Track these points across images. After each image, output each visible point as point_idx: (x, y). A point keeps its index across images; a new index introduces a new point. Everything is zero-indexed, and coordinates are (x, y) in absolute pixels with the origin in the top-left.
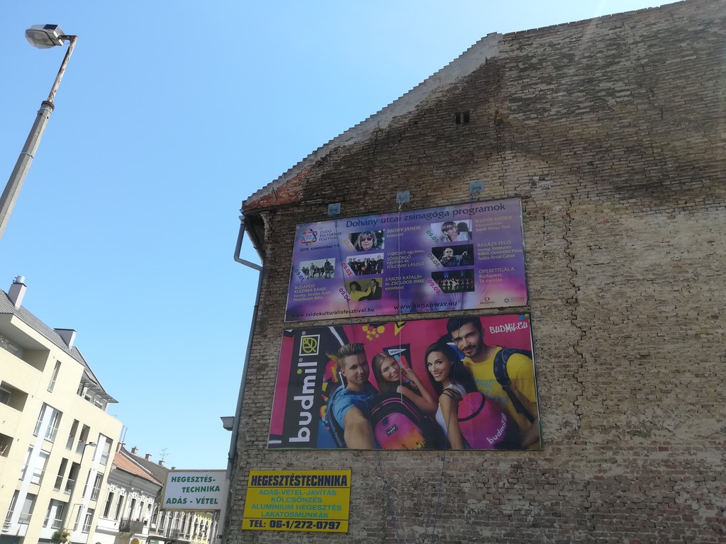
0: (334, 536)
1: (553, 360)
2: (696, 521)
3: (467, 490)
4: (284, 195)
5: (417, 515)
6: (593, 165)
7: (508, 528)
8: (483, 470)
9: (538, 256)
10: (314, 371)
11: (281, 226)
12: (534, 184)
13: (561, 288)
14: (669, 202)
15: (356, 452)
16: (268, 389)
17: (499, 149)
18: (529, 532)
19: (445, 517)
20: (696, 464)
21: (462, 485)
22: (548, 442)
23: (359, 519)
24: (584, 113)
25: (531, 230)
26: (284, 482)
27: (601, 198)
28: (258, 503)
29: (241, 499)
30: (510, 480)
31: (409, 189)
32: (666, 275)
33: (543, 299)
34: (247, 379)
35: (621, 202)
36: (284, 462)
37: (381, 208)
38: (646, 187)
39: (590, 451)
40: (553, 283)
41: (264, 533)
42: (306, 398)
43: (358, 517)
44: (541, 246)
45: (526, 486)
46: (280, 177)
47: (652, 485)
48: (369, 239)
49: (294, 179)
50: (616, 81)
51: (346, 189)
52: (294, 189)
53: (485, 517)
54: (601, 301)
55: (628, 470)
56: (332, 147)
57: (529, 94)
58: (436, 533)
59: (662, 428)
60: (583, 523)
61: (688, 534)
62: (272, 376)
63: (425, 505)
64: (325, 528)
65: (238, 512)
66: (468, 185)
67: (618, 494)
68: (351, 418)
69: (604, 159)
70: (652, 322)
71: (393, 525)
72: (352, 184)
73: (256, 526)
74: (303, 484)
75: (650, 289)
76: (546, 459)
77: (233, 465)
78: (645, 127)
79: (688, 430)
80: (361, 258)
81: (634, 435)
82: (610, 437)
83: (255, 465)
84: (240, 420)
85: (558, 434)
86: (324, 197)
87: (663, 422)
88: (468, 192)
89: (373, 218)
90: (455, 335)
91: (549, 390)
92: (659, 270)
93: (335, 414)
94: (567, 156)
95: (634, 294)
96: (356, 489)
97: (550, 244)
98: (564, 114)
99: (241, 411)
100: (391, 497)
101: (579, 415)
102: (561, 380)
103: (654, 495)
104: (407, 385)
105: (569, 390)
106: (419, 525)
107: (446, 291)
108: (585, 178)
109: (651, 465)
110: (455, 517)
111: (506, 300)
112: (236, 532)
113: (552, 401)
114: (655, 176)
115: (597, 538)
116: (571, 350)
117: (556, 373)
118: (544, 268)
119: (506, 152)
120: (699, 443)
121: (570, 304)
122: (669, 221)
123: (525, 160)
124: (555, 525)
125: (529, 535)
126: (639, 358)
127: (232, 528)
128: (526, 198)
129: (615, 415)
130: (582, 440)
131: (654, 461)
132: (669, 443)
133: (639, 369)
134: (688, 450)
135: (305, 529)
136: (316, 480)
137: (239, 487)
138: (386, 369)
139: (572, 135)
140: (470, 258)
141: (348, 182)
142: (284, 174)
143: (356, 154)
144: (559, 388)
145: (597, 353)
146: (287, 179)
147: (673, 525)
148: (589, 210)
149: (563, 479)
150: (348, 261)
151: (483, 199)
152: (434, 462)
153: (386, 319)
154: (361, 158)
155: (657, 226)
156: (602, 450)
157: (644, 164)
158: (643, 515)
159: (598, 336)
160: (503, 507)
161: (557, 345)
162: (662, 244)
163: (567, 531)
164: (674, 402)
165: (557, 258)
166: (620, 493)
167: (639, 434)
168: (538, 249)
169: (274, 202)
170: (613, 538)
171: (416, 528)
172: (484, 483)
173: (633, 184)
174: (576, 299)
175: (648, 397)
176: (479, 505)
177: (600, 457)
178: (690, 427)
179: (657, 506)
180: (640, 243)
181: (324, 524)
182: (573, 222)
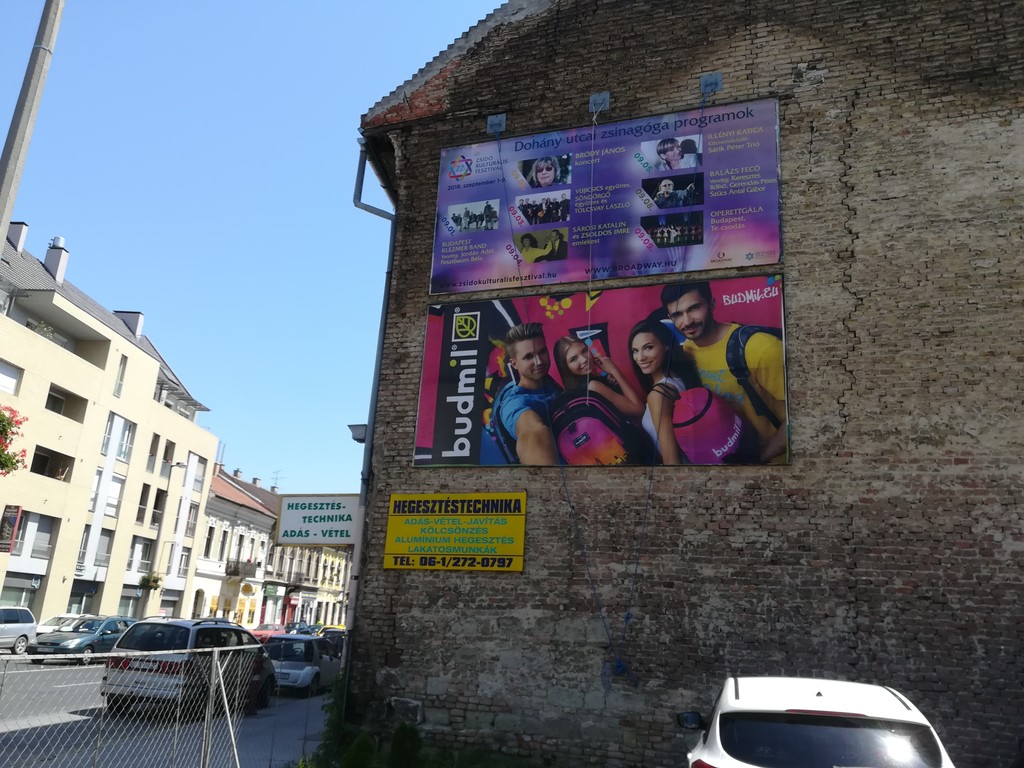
0: (505, 576)
1: (813, 341)
2: (997, 556)
3: (682, 517)
4: (420, 103)
5: (615, 550)
6: (891, 42)
7: (737, 566)
8: (706, 491)
9: (799, 189)
10: (474, 362)
11: (419, 151)
12: (799, 75)
14: (1003, 99)
15: (532, 469)
16: (412, 387)
17: (748, 20)
18: (766, 570)
19: (653, 552)
20: (1006, 482)
21: (676, 511)
22: (798, 454)
23: (537, 555)
25: (792, 148)
26: (437, 508)
27: (900, 95)
28: (404, 536)
29: (381, 531)
30: (743, 504)
31: (609, 89)
32: (989, 213)
33: (803, 253)
34: (381, 374)
35: (931, 101)
36: (436, 482)
37: (566, 121)
38: (971, 76)
39: (858, 466)
40: (820, 228)
41: (413, 573)
42: (463, 398)
43: (536, 552)
44: (805, 173)
45: (764, 512)
46: (415, 76)
47: (940, 509)
48: (548, 169)
49: (436, 78)
51: (513, 91)
52: (437, 94)
53: (707, 552)
54: (889, 254)
55: (908, 490)
56: (492, 24)
58: (639, 571)
59: (963, 433)
60: (842, 559)
61: (985, 572)
62: (415, 370)
63: (626, 536)
64: (492, 565)
65: (378, 547)
66: (698, 80)
67: (891, 522)
68: (525, 424)
69: (910, 32)
70: (962, 283)
71: (583, 562)
72: (522, 83)
73: (401, 564)
74: (462, 511)
75: (964, 234)
76: (794, 477)
77: (367, 488)
79: (999, 435)
80: (537, 198)
81: (921, 443)
82: (886, 446)
83: (397, 487)
84: (374, 429)
85: (813, 443)
86: (481, 105)
87: (964, 424)
88: (696, 91)
89: (555, 136)
90: (673, 308)
91: (804, 383)
92: (981, 205)
93: (504, 419)
94: (852, 29)
95: (939, 243)
96: (533, 516)
97: (818, 169)
99: (375, 418)
100: (580, 527)
101: (845, 417)
102: (822, 368)
103: (941, 522)
104: (604, 380)
105: (833, 382)
106: (616, 562)
107: (661, 245)
108: (878, 63)
109: (941, 483)
110: (666, 552)
111: (749, 256)
112: (377, 572)
113: (808, 398)
114: (987, 59)
115: (858, 578)
116: (839, 326)
117: (815, 359)
118: (807, 206)
119: (759, 25)
120: (1012, 453)
121: (842, 259)
122: (1003, 128)
123: (787, 37)
124: (802, 561)
125: (765, 574)
126: (938, 336)
127: (370, 566)
128: (786, 98)
129: (896, 417)
130: (846, 450)
131: (946, 477)
132: (970, 454)
133: (936, 351)
134: (996, 463)
135: (466, 567)
136: (479, 506)
137: (377, 515)
138: (574, 358)
140: (698, 195)
141: (516, 81)
142: (421, 71)
143: (528, 36)
144: (818, 380)
145: (876, 330)
146: (425, 79)
147: (964, 561)
148: (880, 115)
149: (816, 502)
150: (517, 203)
151: (722, 102)
152: (639, 481)
153: (574, 288)
154: (535, 42)
155: (983, 137)
156: (874, 463)
157: (971, 40)
158: (925, 549)
159: (880, 305)
160: (731, 539)
161: (820, 320)
162: (987, 166)
163: (817, 569)
164: (983, 397)
165: (828, 191)
166: (894, 520)
167: (928, 441)
168: (801, 177)
169: (407, 115)
170: (881, 578)
171: (613, 565)
172: (707, 509)
173: (951, 71)
174: (852, 252)
175: (946, 390)
176: (698, 537)
177: (869, 473)
178: (1001, 431)
179: (945, 537)
180: (953, 164)
181: (491, 561)
182: (855, 134)
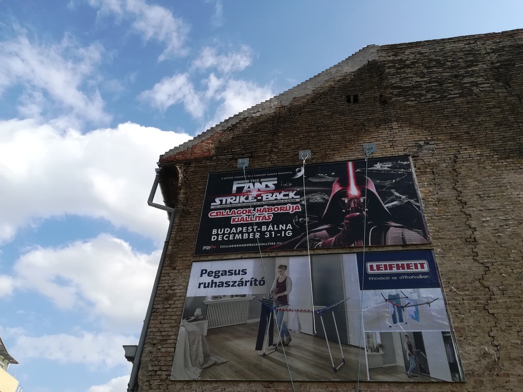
1: (461, 293)
4: (198, 151)
6: (468, 133)
9: (432, 203)
11: (194, 175)
12: (420, 147)
13: (458, 230)
15: (266, 384)
16: (175, 318)
17: (386, 121)
24: (455, 97)
25: (423, 181)
27: (481, 158)
31: (310, 148)
33: (443, 238)
35: (500, 161)
40: (451, 225)
44: (434, 195)
46: (195, 138)
49: (208, 139)
50: (477, 77)
51: (254, 147)
52: (208, 147)
54: (499, 241)
56: (242, 117)
57: (406, 84)
66: (361, 147)
69: (478, 130)
72: (259, 144)
78: (508, 108)
84: (143, 349)
85: (478, 366)
88: (362, 152)
91: (461, 322)
94: (445, 127)
97: (442, 193)
98: (438, 98)
99: (145, 340)
101: (496, 346)
102: (472, 311)
108: (464, 143)
113: (467, 332)
116: (477, 284)
117: (466, 305)
118: (439, 212)
119: (393, 123)
121: (469, 242)
123: (410, 129)
128: (415, 157)
130: (503, 372)
139: (447, 112)
141: (255, 143)
142: (199, 135)
143: (262, 123)
144: (471, 320)
145: (503, 287)
146: (201, 140)
148: (473, 167)
154: (267, 126)
157: (513, 134)
159: (502, 271)
161: (463, 280)
165: (451, 204)
168: (433, 197)
169: (188, 156)
173: (507, 147)
174: (475, 239)
182: (460, 176)
